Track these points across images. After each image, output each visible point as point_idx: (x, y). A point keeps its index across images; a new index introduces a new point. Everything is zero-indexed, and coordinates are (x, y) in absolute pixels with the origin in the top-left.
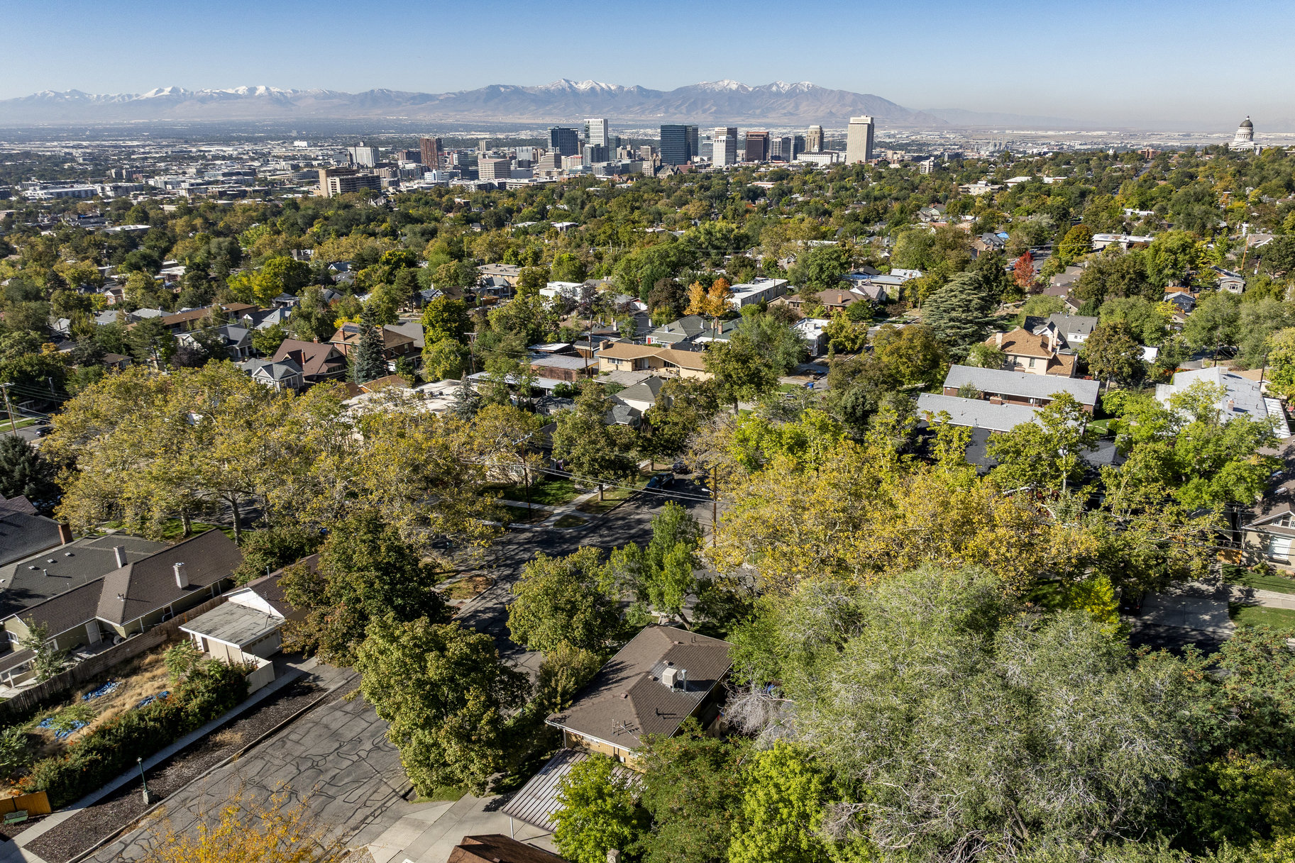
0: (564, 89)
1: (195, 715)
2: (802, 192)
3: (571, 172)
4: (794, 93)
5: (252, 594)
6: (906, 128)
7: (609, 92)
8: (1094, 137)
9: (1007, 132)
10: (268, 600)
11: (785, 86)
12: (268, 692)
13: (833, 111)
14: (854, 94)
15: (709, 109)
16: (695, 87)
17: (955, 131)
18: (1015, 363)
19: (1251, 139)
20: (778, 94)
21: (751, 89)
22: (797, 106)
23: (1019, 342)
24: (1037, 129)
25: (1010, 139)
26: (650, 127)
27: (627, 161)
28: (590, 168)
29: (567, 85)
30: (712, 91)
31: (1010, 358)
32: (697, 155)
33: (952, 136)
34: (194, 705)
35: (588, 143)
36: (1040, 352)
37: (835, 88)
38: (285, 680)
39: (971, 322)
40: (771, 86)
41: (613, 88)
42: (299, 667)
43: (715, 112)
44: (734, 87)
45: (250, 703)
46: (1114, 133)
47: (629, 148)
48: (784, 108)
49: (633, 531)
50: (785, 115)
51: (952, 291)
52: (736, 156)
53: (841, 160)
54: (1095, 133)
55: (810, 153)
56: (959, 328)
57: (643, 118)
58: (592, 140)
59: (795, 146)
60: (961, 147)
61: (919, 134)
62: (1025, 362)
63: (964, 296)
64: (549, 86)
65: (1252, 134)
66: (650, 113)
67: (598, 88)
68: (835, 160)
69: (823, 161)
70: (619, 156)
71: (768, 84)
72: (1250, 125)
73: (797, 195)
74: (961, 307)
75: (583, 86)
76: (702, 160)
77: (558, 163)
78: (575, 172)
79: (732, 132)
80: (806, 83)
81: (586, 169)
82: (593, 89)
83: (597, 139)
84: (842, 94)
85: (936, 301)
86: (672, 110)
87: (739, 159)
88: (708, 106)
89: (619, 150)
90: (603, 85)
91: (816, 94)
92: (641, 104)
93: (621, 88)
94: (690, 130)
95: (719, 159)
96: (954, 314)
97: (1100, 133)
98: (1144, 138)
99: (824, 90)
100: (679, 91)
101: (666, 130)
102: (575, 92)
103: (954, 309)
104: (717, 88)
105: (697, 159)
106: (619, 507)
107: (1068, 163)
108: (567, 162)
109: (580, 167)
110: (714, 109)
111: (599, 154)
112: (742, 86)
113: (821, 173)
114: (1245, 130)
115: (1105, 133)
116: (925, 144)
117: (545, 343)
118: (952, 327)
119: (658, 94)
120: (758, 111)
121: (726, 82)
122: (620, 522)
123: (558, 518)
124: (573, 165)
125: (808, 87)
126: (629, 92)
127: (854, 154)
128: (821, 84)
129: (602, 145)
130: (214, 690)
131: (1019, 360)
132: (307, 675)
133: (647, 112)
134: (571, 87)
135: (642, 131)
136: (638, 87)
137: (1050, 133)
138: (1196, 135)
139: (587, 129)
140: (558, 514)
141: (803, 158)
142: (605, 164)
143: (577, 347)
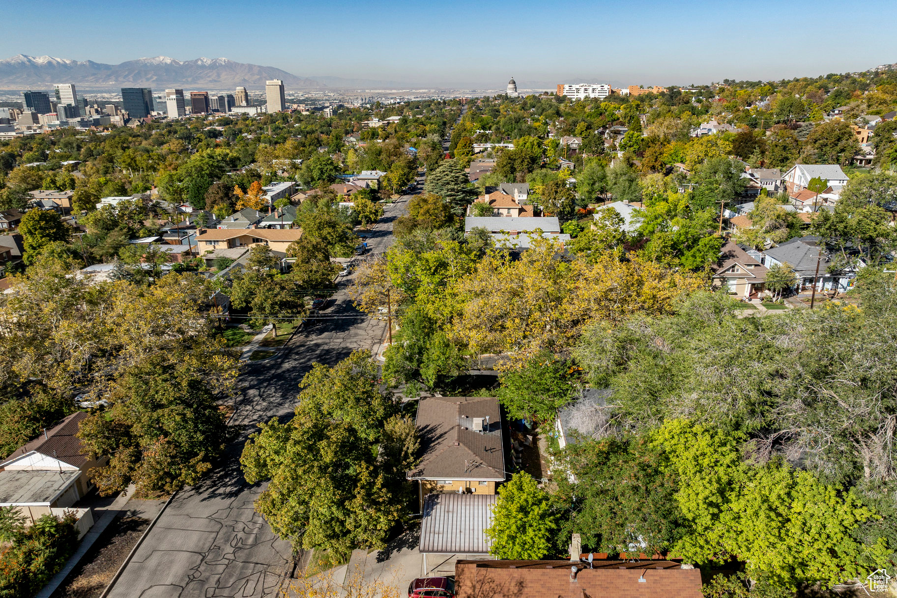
0: (23, 63)
1: (42, 573)
2: (250, 132)
3: (50, 126)
4: (214, 66)
5: (38, 456)
6: (300, 89)
7: (65, 65)
8: (421, 93)
9: (367, 91)
10: (58, 457)
11: (208, 61)
12: (94, 537)
13: (246, 78)
14: (259, 67)
15: (151, 78)
16: (137, 62)
17: (333, 91)
18: (498, 213)
19: (516, 91)
20: (203, 67)
21: (182, 63)
22: (219, 75)
23: (498, 200)
24: (385, 89)
25: (370, 96)
26: (105, 92)
27: (96, 116)
28: (67, 123)
29: (25, 59)
30: (152, 65)
31: (496, 211)
32: (153, 110)
33: (332, 94)
34: (38, 563)
35: (60, 103)
36: (512, 205)
37: (245, 63)
38: (104, 523)
39: (461, 191)
40: (197, 61)
41: (68, 62)
42: (109, 508)
43: (156, 80)
44: (168, 61)
45: (84, 550)
46: (433, 91)
47: (96, 106)
48: (209, 77)
49: (318, 352)
50: (211, 81)
51: (444, 172)
52: (185, 111)
53: (264, 111)
54: (421, 91)
55: (240, 106)
56: (454, 195)
57: (98, 85)
58: (63, 101)
59: (229, 102)
60: (340, 101)
61: (309, 93)
62: (504, 212)
63: (453, 174)
64: (9, 60)
65: (516, 88)
66: (103, 81)
67: (54, 62)
68: (259, 111)
69: (252, 112)
70: (88, 113)
71: (194, 59)
72: (514, 83)
73: (246, 134)
74: (452, 181)
75: (41, 60)
76: (159, 114)
77: (36, 120)
78: (55, 126)
79: (179, 93)
80: (223, 59)
81: (63, 123)
82: (50, 63)
83: (67, 98)
84: (250, 67)
85: (434, 179)
86: (121, 79)
87: (187, 112)
88: (150, 76)
89: (88, 108)
90: (59, 60)
91: (231, 66)
92: (94, 74)
93: (74, 62)
94: (146, 91)
95: (173, 113)
96: (449, 187)
97: (424, 91)
98: (450, 93)
99: (237, 64)
100: (124, 65)
101: (126, 92)
102: (34, 66)
103: (448, 184)
104: (155, 62)
105: (154, 113)
106: (291, 339)
107: (418, 108)
108: (43, 119)
109: (58, 122)
110: (155, 78)
111: (71, 111)
112: (174, 61)
113: (255, 119)
114: (511, 86)
115: (426, 91)
116: (315, 100)
117: (138, 238)
118: (451, 195)
119: (107, 67)
120: (190, 79)
121: (162, 58)
122: (302, 348)
123: (250, 354)
124: (49, 122)
125: (225, 61)
126: (82, 65)
127: (273, 107)
128: (233, 60)
129: (73, 105)
130: (53, 545)
131: (501, 211)
132: (122, 513)
133: (101, 81)
134: (30, 61)
135: (99, 95)
136: (89, 61)
137: (394, 91)
138: (479, 91)
139: (57, 92)
140: (248, 352)
141: (235, 110)
142: (79, 119)
143: (166, 238)
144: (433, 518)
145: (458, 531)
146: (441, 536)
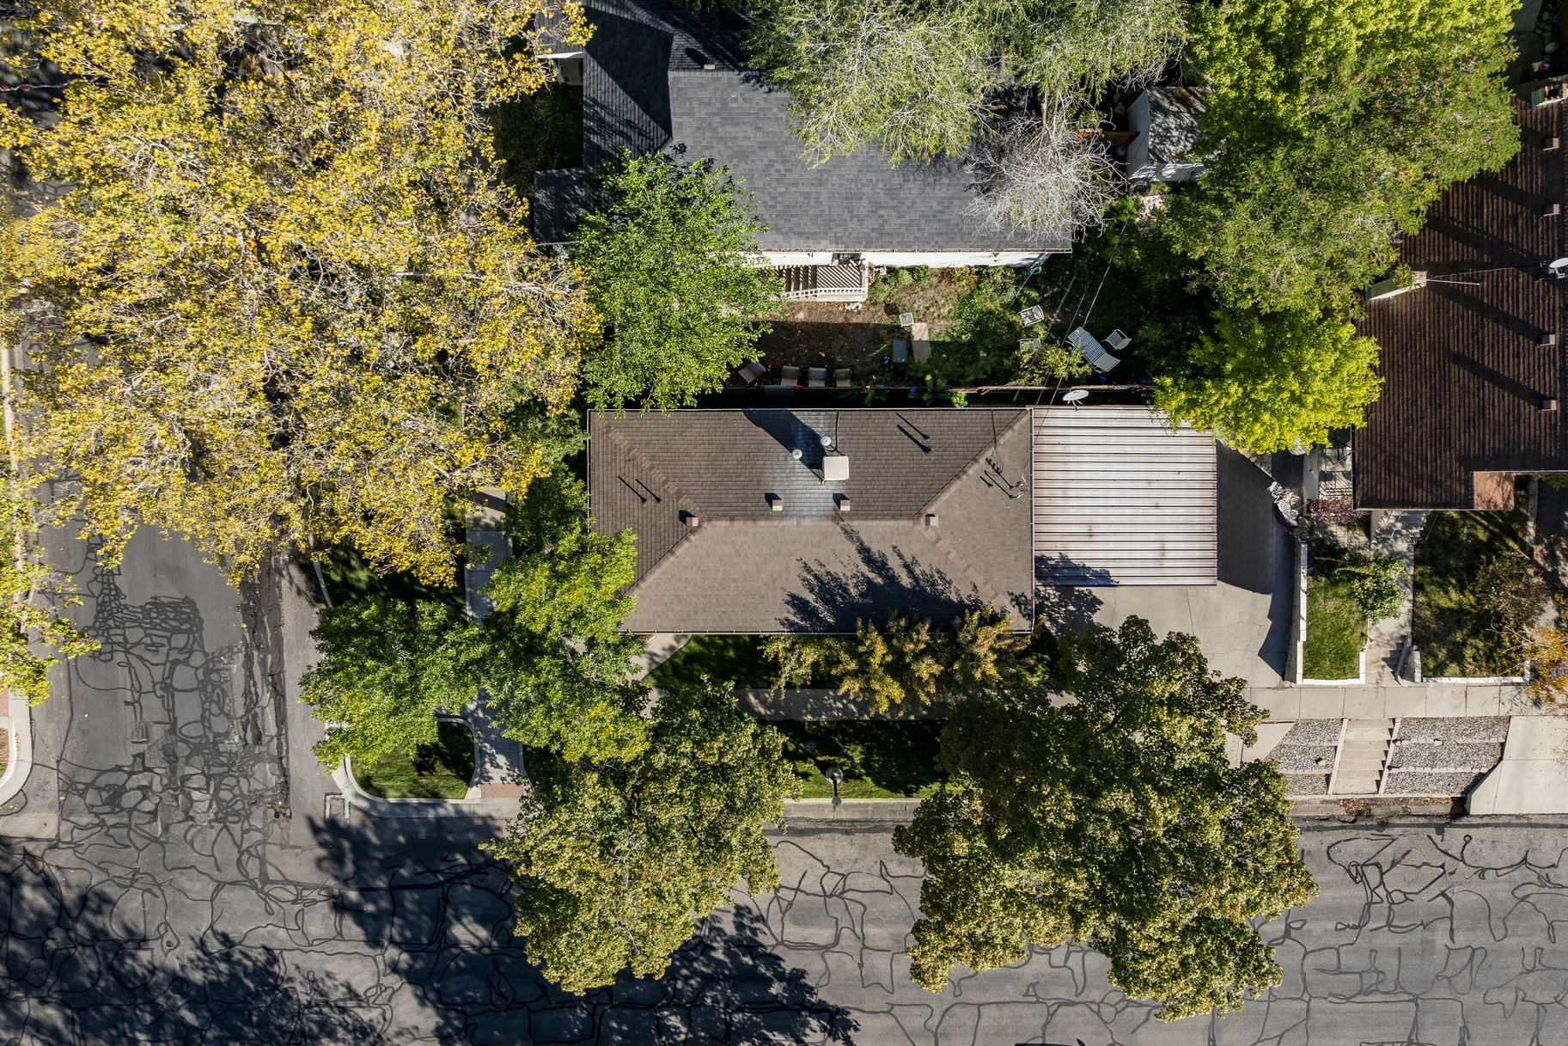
144: (1111, 564)
145: (1154, 511)
146: (1168, 546)
